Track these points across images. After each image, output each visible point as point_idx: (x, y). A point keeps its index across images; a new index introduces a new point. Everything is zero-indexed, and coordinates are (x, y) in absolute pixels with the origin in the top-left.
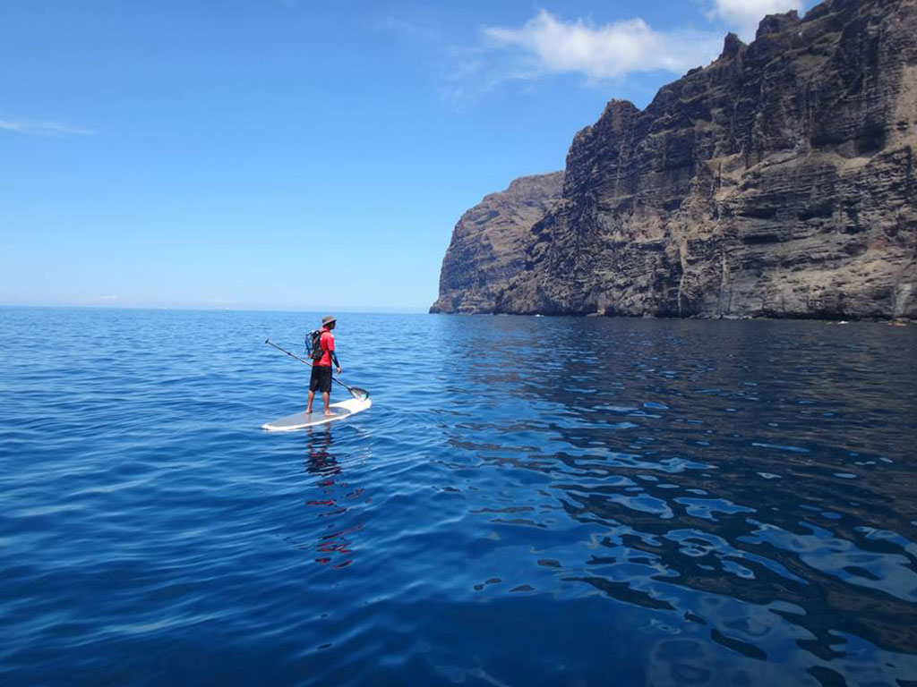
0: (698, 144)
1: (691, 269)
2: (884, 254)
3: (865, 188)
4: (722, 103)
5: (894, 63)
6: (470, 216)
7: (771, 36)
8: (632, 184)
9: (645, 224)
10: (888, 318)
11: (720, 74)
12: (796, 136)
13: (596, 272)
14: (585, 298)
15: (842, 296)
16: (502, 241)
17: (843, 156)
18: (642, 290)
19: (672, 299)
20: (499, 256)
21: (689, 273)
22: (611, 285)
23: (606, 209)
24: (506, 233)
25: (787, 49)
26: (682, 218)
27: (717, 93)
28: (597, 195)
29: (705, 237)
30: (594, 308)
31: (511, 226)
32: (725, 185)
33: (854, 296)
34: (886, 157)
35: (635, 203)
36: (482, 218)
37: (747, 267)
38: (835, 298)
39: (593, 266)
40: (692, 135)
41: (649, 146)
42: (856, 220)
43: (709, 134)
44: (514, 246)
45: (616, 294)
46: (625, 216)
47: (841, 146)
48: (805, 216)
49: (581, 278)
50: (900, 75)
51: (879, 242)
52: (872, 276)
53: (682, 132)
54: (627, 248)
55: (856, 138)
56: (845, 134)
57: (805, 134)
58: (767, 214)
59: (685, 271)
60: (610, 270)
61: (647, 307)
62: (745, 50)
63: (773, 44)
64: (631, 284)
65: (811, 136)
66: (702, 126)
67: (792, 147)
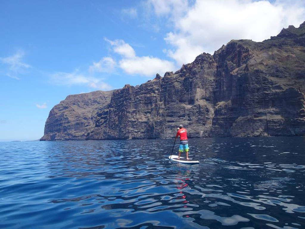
0: (153, 99)
1: (156, 128)
2: (196, 125)
3: (191, 112)
4: (157, 90)
5: (195, 88)
6: (56, 107)
7: (168, 76)
8: (136, 106)
9: (140, 116)
10: (199, 137)
11: (156, 83)
12: (176, 99)
13: (128, 128)
14: (124, 135)
15: (190, 133)
16: (71, 117)
17: (186, 104)
18: (143, 133)
19: (152, 135)
20: (71, 122)
21: (156, 129)
22: (133, 131)
23: (129, 112)
24: (72, 114)
25: (172, 80)
26: (152, 116)
27: (156, 87)
28: (126, 109)
29: (159, 121)
30: (128, 137)
31: (74, 112)
32: (161, 109)
33: (192, 133)
34: (195, 106)
35: (137, 111)
36: (61, 109)
37: (169, 127)
38: (189, 134)
39: (126, 127)
40: (151, 96)
41: (140, 98)
42: (190, 118)
43: (155, 97)
44: (76, 118)
45: (135, 134)
46: (134, 114)
47: (185, 103)
48: (179, 117)
49: (122, 130)
50: (196, 90)
51: (195, 123)
52: (195, 129)
53: (148, 95)
54: (136, 122)
55: (188, 101)
56: (186, 100)
57: (178, 99)
58: (171, 116)
59: (155, 128)
60: (131, 128)
61: (145, 137)
62: (162, 78)
63: (169, 79)
64: (140, 131)
65: (179, 100)
66: (153, 95)
67: (175, 102)
